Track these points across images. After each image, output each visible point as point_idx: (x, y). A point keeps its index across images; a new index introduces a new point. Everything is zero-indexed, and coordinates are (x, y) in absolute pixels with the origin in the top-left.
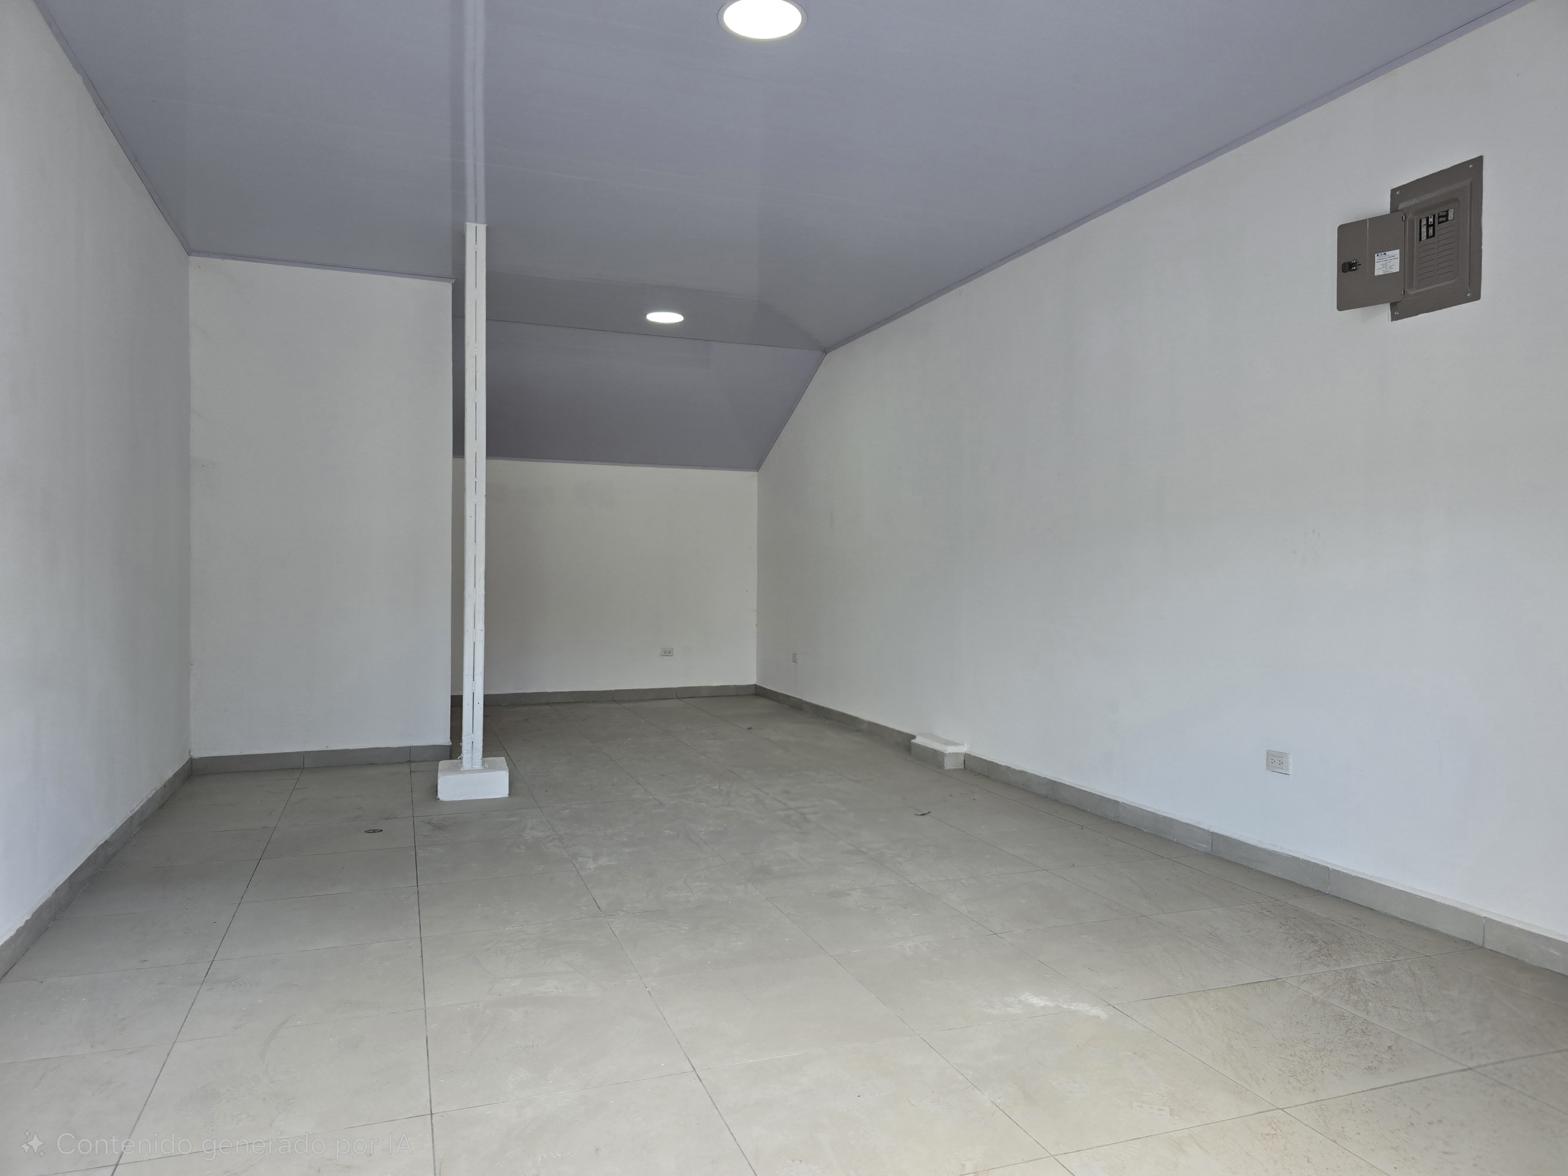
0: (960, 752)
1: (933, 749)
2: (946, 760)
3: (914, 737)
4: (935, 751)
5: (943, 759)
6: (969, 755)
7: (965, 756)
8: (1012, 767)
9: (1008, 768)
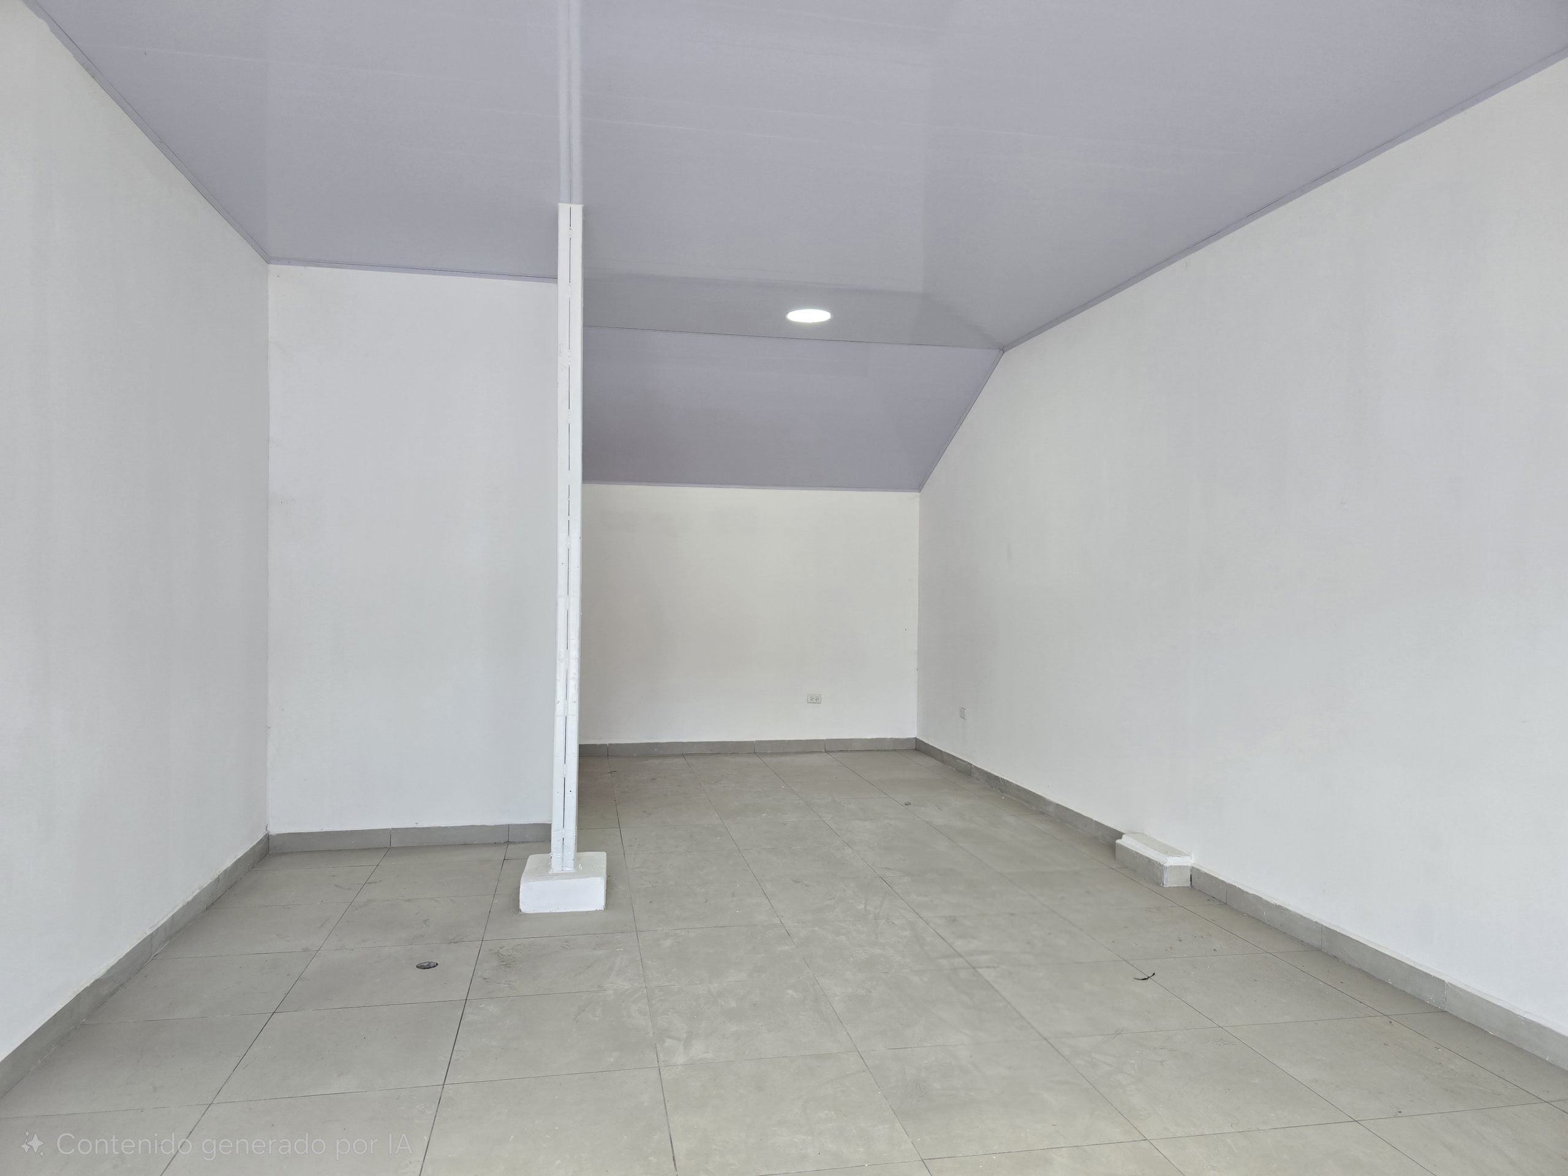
0: (1186, 864)
1: (1147, 858)
2: (1166, 875)
3: (1120, 835)
4: (1150, 861)
5: (1162, 873)
6: (1198, 870)
7: (1191, 870)
8: (1264, 897)
9: (1258, 899)
